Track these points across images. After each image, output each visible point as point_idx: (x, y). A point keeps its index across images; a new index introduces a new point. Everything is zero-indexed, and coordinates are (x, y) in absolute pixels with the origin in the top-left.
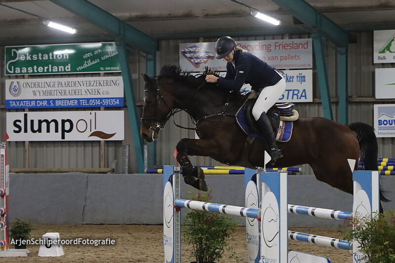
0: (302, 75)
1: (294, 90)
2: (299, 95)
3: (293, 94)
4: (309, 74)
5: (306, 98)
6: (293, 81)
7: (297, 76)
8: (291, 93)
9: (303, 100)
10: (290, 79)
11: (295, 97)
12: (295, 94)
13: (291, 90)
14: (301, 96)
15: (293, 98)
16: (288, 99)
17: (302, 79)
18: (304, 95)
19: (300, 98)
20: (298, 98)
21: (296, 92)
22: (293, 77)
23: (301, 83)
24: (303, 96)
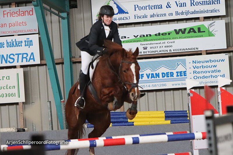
0: (30, 40)
1: (23, 54)
2: (28, 58)
3: (23, 58)
4: (35, 39)
5: (34, 61)
6: (21, 46)
7: (25, 41)
8: (20, 56)
9: (32, 62)
10: (19, 44)
11: (24, 60)
12: (24, 58)
13: (21, 54)
14: (30, 59)
15: (22, 61)
16: (18, 62)
17: (29, 43)
18: (32, 57)
19: (29, 61)
20: (27, 61)
21: (25, 56)
22: (22, 42)
23: (29, 47)
24: (32, 59)
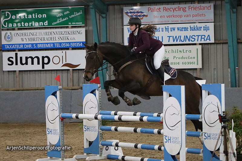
0: (207, 26)
1: (202, 36)
2: (206, 38)
3: (201, 38)
4: (211, 26)
5: (210, 40)
6: (201, 30)
7: (204, 27)
8: (200, 37)
9: (208, 42)
10: (199, 28)
11: (203, 40)
12: (203, 38)
13: (200, 36)
14: (207, 39)
15: (201, 41)
16: (198, 41)
17: (206, 29)
18: (208, 38)
19: (206, 41)
21: (203, 37)
22: (201, 27)
23: (207, 31)
24: (208, 39)
